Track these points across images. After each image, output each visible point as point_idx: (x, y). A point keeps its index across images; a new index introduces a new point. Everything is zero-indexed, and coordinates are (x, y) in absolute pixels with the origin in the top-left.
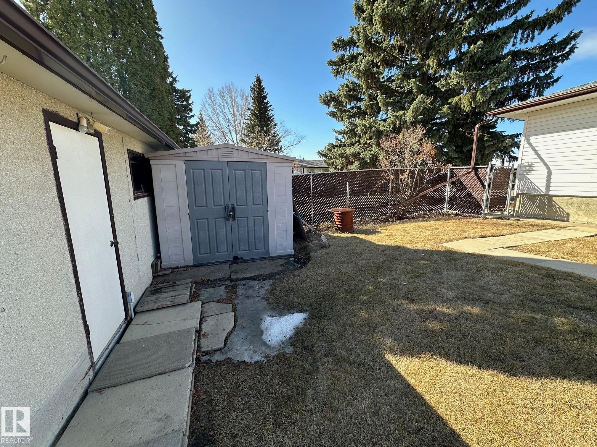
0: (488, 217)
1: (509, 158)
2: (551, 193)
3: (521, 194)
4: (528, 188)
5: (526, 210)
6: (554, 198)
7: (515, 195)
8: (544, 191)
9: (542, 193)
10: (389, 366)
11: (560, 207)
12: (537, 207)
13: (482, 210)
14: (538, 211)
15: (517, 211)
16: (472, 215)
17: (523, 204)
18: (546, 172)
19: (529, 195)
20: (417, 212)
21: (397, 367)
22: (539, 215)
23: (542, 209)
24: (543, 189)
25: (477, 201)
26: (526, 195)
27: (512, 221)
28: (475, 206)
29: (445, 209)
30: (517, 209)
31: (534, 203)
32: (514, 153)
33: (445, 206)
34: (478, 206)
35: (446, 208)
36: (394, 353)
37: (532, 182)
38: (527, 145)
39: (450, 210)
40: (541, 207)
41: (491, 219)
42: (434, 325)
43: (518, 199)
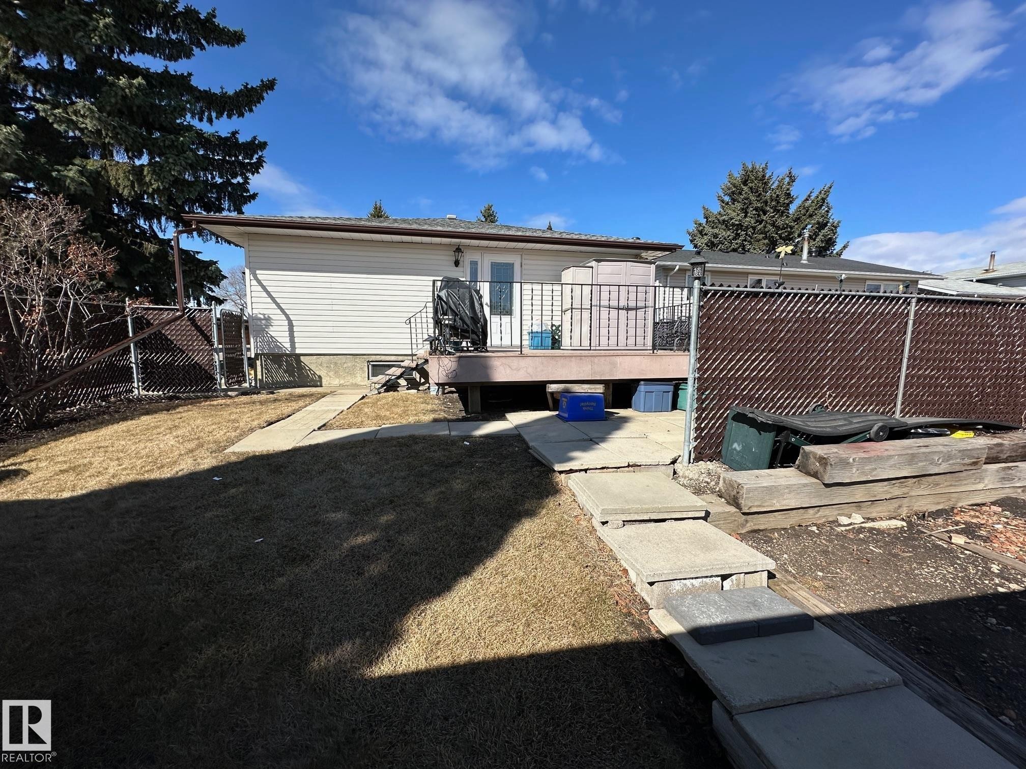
0: (229, 393)
1: (207, 299)
2: (298, 351)
3: (261, 355)
4: (269, 345)
5: (272, 377)
6: (302, 358)
7: (253, 356)
8: (289, 349)
9: (288, 352)
10: (392, 681)
11: (310, 370)
12: (286, 372)
13: (216, 384)
14: (287, 378)
15: (261, 381)
16: (203, 394)
17: (267, 369)
18: (286, 323)
19: (272, 355)
20: (73, 404)
21: (401, 670)
22: (289, 382)
23: (291, 374)
24: (288, 345)
25: (204, 369)
26: (267, 355)
27: (263, 396)
28: (201, 377)
29: (136, 392)
30: (259, 377)
31: (280, 366)
32: (213, 291)
33: (135, 385)
34: (207, 377)
35: (138, 390)
36: (374, 655)
37: (272, 337)
38: (254, 282)
39: (148, 391)
40: (290, 371)
41: (237, 396)
42: (374, 569)
43: (258, 363)
